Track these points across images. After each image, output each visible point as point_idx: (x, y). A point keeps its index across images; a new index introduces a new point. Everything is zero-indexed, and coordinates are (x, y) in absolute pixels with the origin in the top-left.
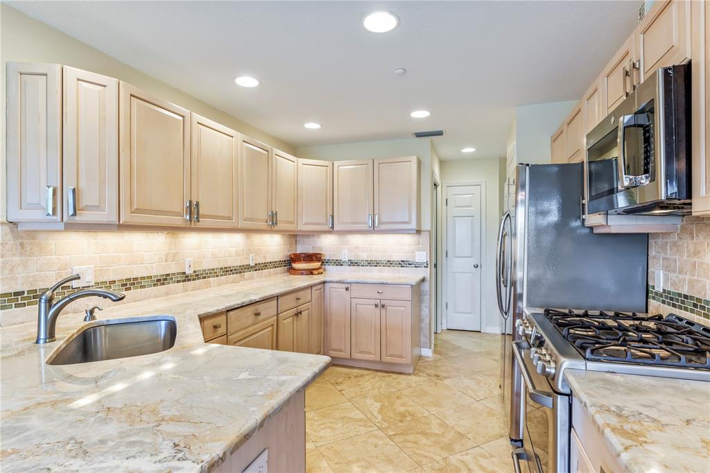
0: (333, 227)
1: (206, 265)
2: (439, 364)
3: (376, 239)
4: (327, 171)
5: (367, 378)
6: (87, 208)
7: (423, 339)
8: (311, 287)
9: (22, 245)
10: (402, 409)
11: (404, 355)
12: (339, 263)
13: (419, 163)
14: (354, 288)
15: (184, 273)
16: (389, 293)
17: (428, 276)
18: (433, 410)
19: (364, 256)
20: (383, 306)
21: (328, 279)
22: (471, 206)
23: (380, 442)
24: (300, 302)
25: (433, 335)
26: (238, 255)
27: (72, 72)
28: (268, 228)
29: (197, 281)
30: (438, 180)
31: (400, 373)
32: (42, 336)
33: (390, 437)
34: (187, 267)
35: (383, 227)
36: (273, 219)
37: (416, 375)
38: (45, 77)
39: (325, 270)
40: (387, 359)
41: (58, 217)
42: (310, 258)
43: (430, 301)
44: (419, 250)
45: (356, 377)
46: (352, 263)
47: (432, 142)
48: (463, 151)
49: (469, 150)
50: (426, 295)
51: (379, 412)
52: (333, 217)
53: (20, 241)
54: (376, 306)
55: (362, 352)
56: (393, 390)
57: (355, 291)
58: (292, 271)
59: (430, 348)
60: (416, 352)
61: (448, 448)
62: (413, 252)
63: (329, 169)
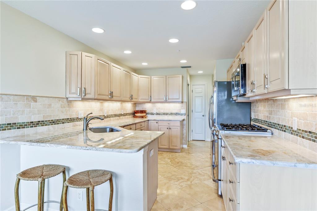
0: (151, 100)
1: (110, 113)
2: (189, 150)
3: (166, 105)
4: (149, 80)
5: (164, 154)
6: (88, 94)
7: (184, 142)
8: (145, 121)
9: (69, 104)
10: (178, 161)
11: (177, 146)
12: (152, 114)
13: (183, 77)
14: (159, 122)
15: (104, 116)
16: (172, 124)
17: (185, 118)
18: (188, 161)
19: (162, 111)
20: (170, 129)
21: (150, 119)
22: (201, 93)
23: (172, 168)
24: (142, 126)
25: (187, 142)
26: (118, 110)
27: (84, 54)
28: (130, 100)
29: (108, 118)
30: (189, 83)
31: (176, 152)
32: (85, 129)
33: (175, 167)
34: (105, 113)
35: (170, 100)
36: (131, 97)
37: (181, 153)
38: (77, 56)
39: (147, 117)
40: (171, 147)
41: (80, 97)
42: (142, 112)
43: (186, 127)
44: (182, 109)
45: (160, 153)
46: (157, 114)
47: (187, 69)
48: (199, 72)
49: (200, 72)
50: (185, 125)
51: (170, 162)
52: (151, 96)
53: (68, 103)
54: (168, 128)
55: (162, 145)
56: (174, 156)
57: (160, 123)
58: (135, 116)
59: (186, 145)
60: (181, 146)
61: (193, 169)
62: (180, 110)
63: (150, 79)
